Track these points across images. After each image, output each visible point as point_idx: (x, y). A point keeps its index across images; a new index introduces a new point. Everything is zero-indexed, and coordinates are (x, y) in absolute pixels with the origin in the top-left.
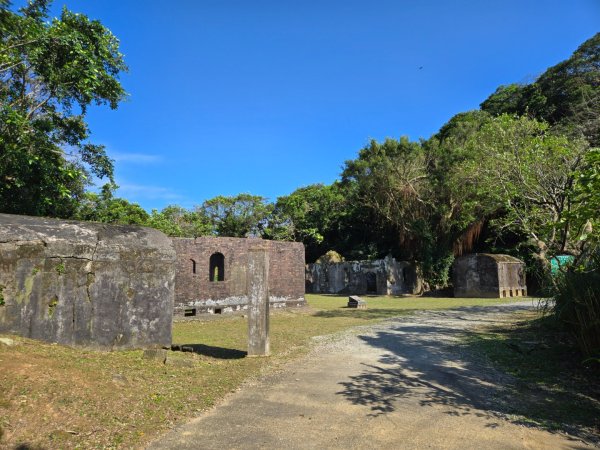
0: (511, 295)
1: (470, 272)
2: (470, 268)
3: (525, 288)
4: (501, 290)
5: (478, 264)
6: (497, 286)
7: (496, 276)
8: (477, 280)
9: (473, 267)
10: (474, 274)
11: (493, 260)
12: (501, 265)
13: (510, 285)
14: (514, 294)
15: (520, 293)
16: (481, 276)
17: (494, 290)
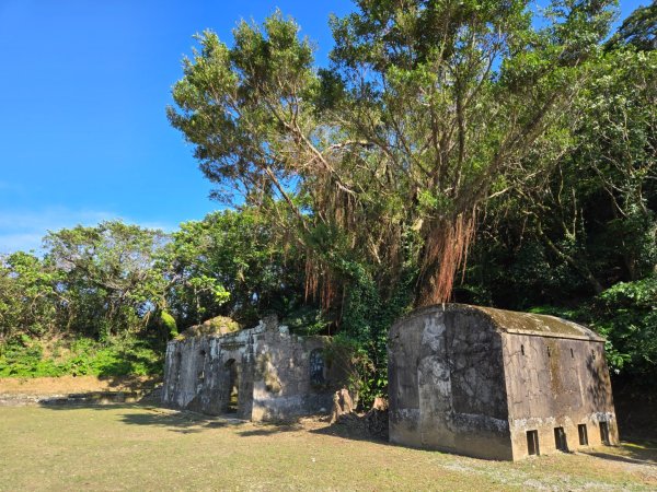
0: (561, 442)
1: (428, 361)
2: (426, 349)
3: (611, 416)
4: (518, 429)
5: (446, 339)
6: (504, 415)
7: (498, 379)
8: (445, 387)
9: (435, 345)
10: (438, 369)
11: (488, 322)
12: (510, 341)
13: (557, 408)
14: (573, 441)
15: (594, 434)
16: (456, 374)
17: (495, 429)
